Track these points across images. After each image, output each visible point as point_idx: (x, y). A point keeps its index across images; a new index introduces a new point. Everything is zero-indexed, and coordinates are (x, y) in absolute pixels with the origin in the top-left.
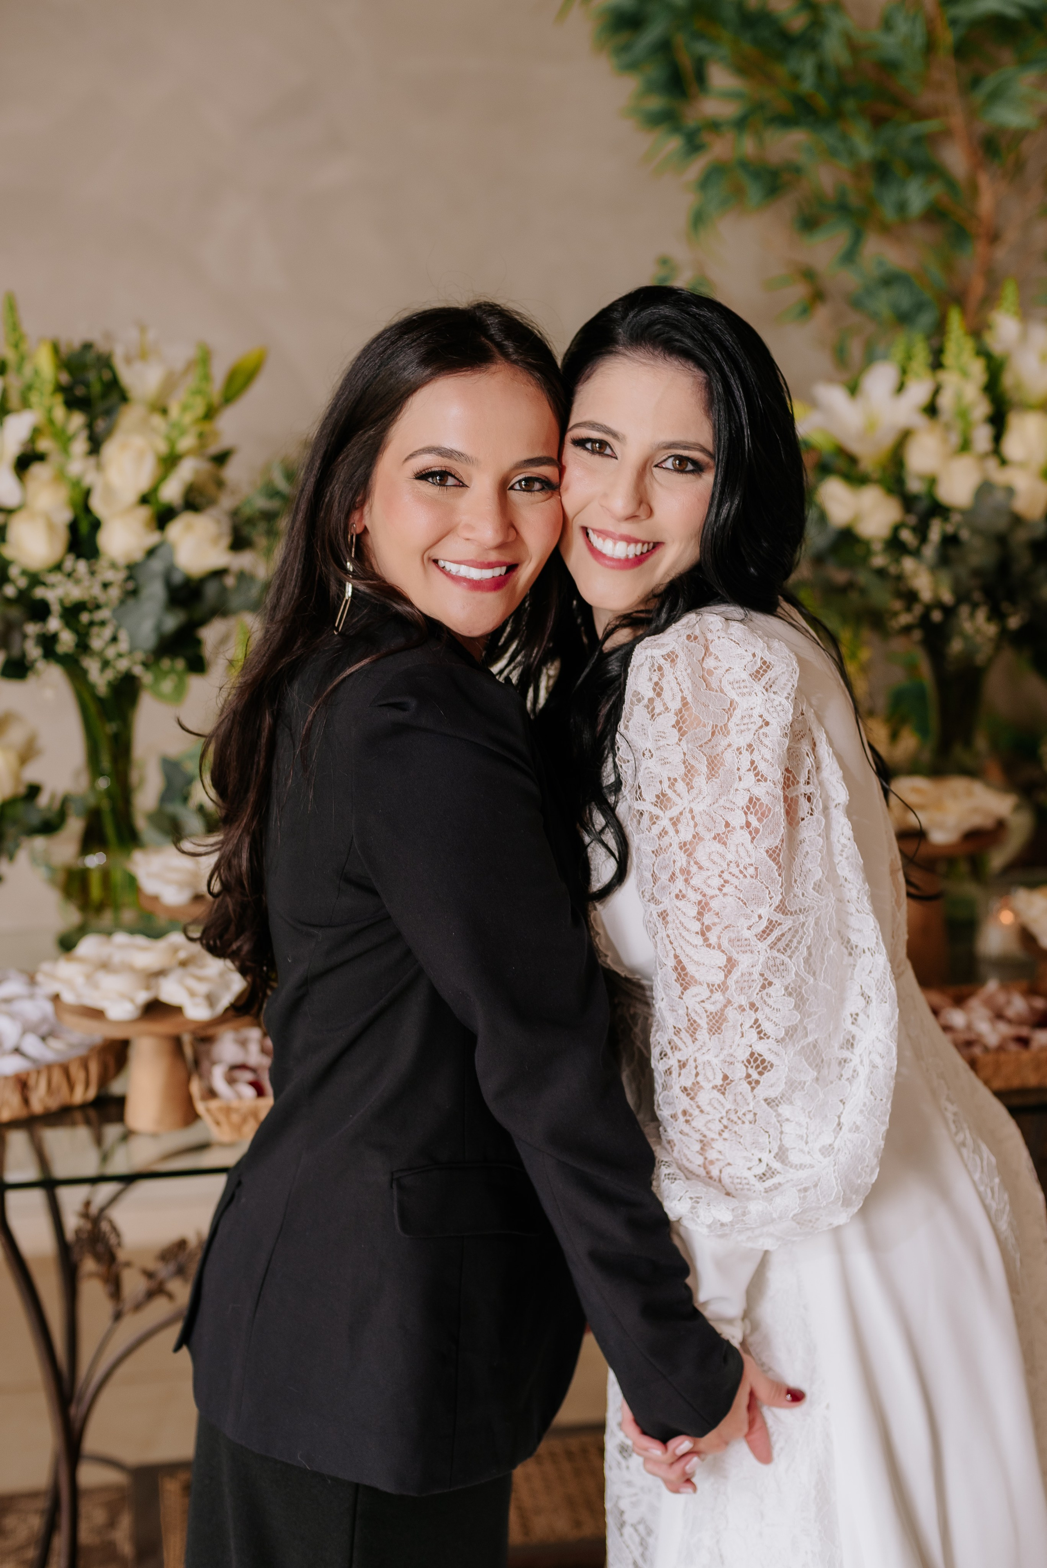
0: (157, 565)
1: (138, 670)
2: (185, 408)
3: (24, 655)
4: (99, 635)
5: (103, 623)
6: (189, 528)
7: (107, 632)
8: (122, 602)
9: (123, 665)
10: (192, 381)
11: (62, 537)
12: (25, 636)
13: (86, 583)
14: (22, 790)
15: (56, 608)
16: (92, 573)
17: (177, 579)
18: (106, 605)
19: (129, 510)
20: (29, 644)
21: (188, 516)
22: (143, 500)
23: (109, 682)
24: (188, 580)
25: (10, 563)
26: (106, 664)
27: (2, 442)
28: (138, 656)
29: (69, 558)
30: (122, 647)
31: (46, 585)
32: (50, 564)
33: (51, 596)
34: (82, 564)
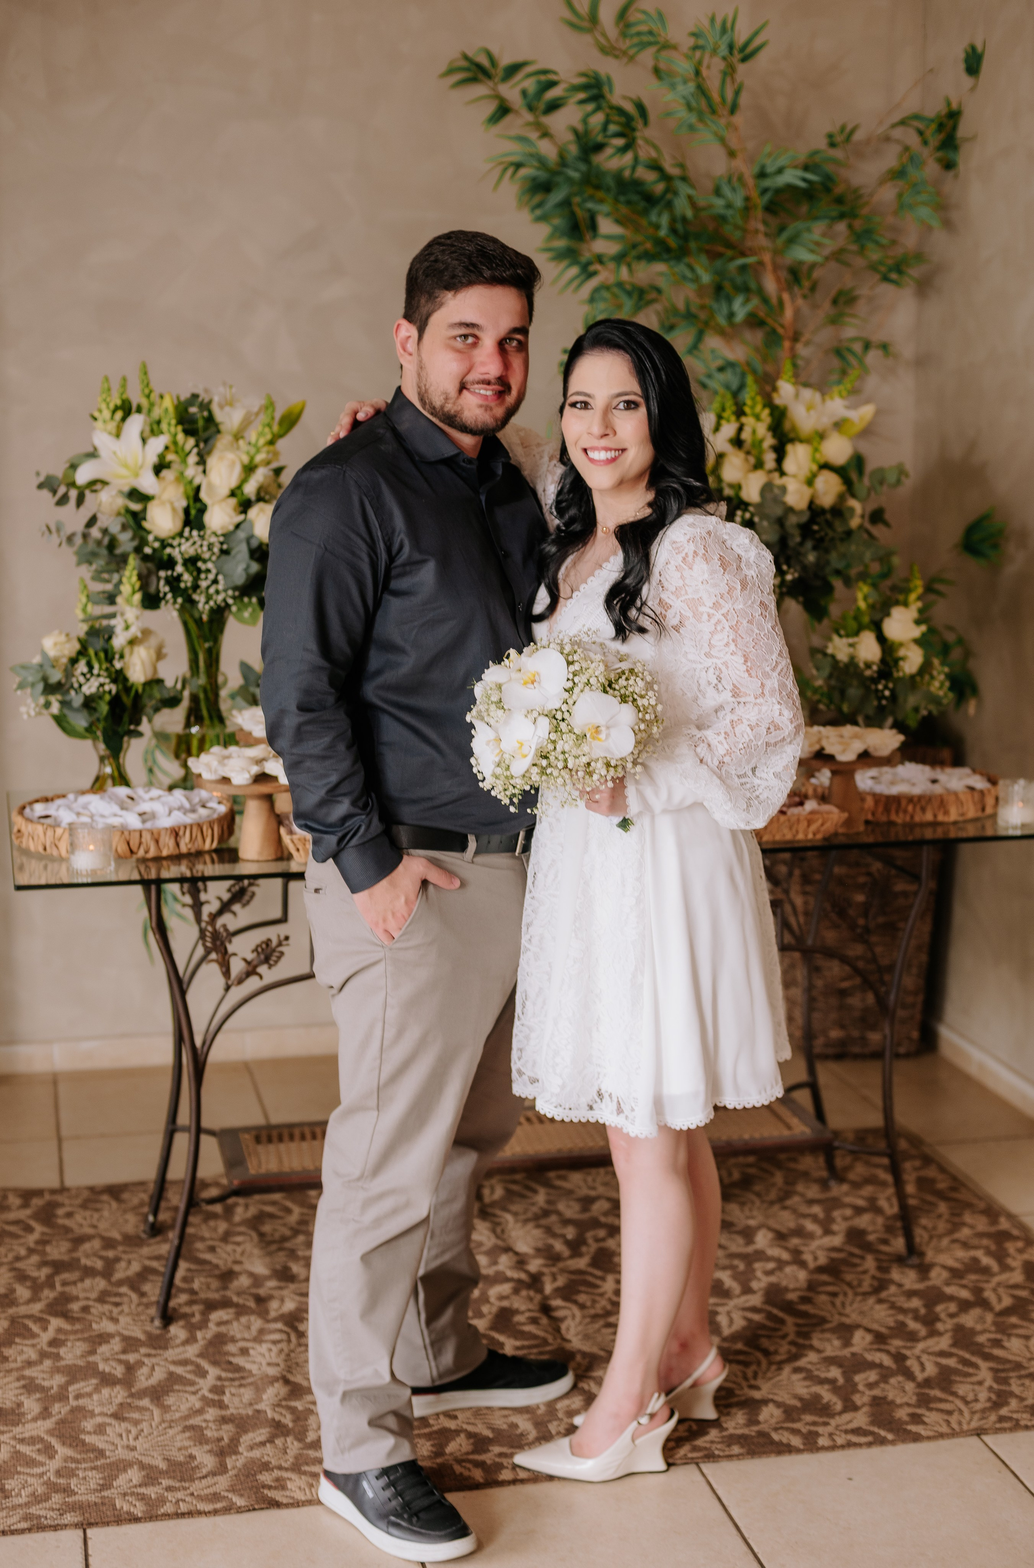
1: (230, 601)
2: (261, 434)
3: (158, 591)
4: (206, 578)
5: (208, 571)
6: (262, 510)
7: (211, 577)
8: (218, 557)
9: (220, 598)
10: (263, 418)
11: (181, 515)
12: (159, 579)
13: (198, 544)
15: (179, 560)
16: (202, 537)
17: (254, 544)
18: (210, 559)
19: (224, 500)
20: (162, 583)
21: (261, 505)
22: (233, 494)
23: (211, 608)
24: (261, 544)
25: (149, 532)
26: (209, 598)
27: (144, 457)
28: (230, 592)
29: (187, 530)
30: (221, 587)
31: (172, 546)
32: (172, 534)
33: (176, 553)
34: (195, 533)
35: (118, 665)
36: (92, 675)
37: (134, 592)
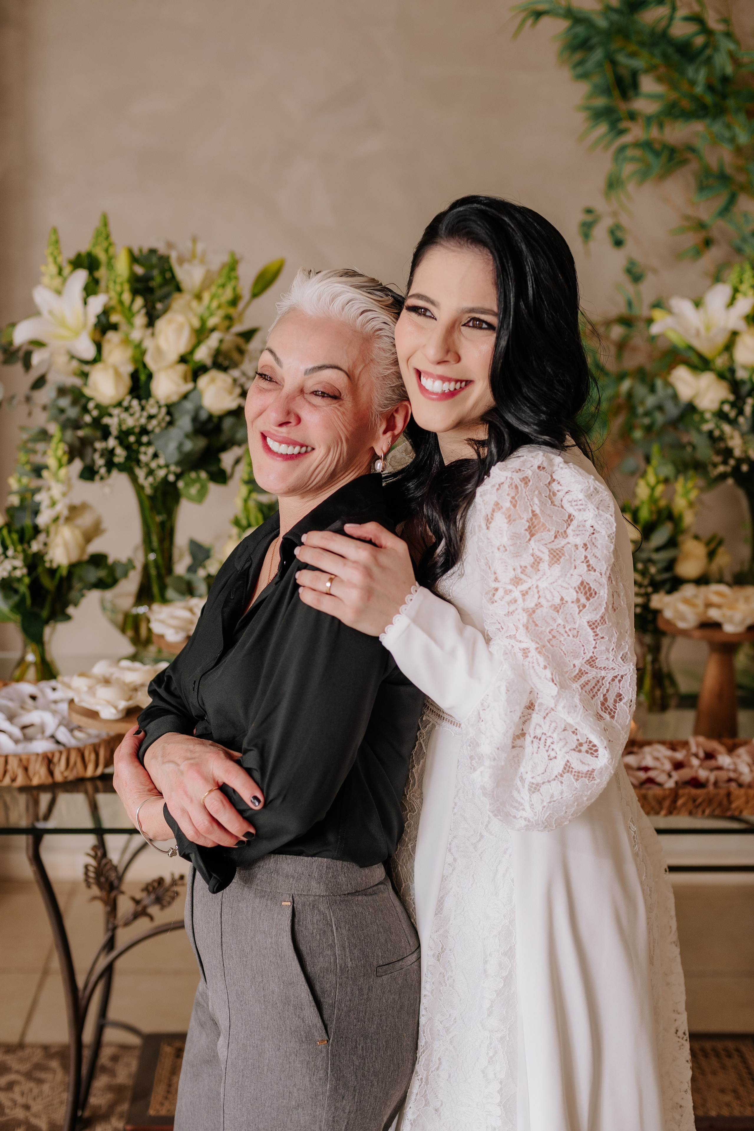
0: (189, 406)
1: (172, 478)
2: (213, 297)
3: (93, 464)
4: (145, 453)
5: (148, 444)
6: (213, 381)
7: (151, 451)
8: (163, 429)
9: (162, 474)
11: (126, 383)
12: (95, 450)
13: (137, 415)
14: (86, 557)
15: (114, 431)
16: (144, 408)
17: (202, 415)
18: (153, 431)
19: (171, 366)
20: (97, 456)
21: (214, 373)
22: (183, 359)
23: (151, 485)
24: (211, 417)
25: (89, 399)
26: (151, 472)
27: (85, 314)
28: (173, 468)
29: (128, 398)
30: (161, 461)
31: (110, 415)
32: (115, 401)
33: (112, 422)
34: (135, 403)
35: (35, 547)
36: (7, 557)
37: (60, 466)
